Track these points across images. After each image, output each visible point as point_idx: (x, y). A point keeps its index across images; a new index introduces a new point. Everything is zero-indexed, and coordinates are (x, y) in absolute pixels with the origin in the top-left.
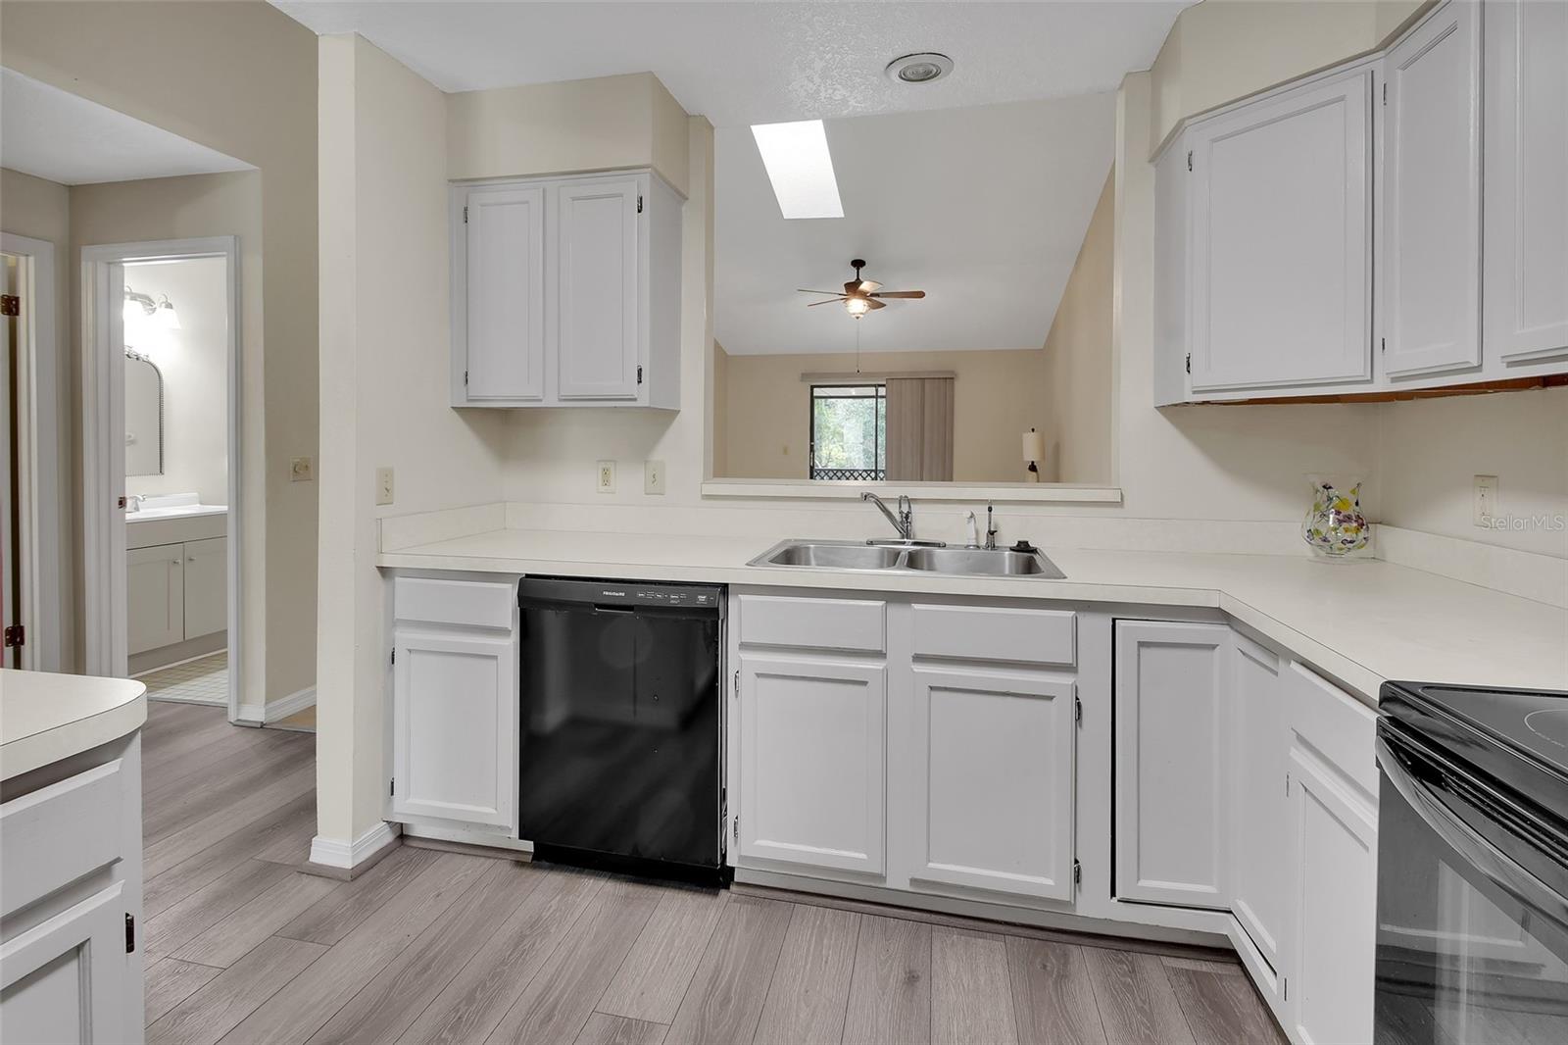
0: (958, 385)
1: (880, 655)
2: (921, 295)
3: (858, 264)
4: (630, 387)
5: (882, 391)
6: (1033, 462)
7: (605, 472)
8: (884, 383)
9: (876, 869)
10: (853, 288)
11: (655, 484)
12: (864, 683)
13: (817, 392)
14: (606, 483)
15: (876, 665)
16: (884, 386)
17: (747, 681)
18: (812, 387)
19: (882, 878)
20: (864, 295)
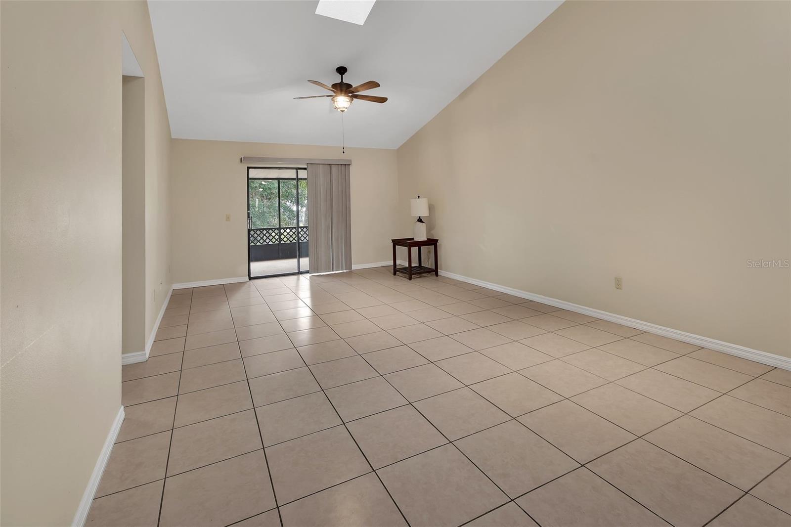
0: (352, 170)
5: (302, 174)
6: (420, 217)
8: (305, 166)
16: (305, 169)
18: (249, 168)
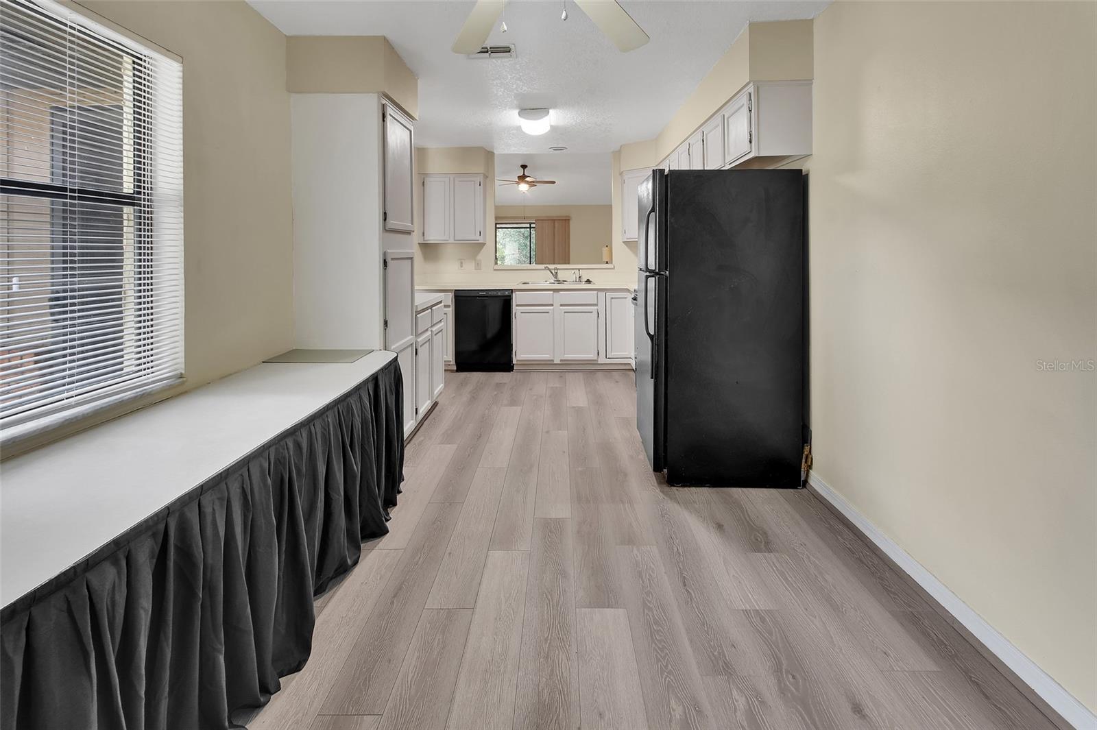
0: (571, 223)
1: (552, 305)
2: (554, 182)
3: (524, 167)
4: (478, 237)
5: (533, 226)
7: (461, 263)
8: (535, 222)
9: (551, 358)
10: (522, 178)
11: (478, 266)
12: (548, 312)
13: (498, 226)
14: (461, 267)
15: (552, 308)
17: (518, 314)
18: (496, 224)
19: (553, 361)
20: (528, 182)
